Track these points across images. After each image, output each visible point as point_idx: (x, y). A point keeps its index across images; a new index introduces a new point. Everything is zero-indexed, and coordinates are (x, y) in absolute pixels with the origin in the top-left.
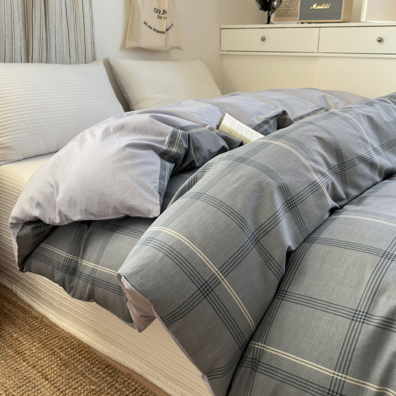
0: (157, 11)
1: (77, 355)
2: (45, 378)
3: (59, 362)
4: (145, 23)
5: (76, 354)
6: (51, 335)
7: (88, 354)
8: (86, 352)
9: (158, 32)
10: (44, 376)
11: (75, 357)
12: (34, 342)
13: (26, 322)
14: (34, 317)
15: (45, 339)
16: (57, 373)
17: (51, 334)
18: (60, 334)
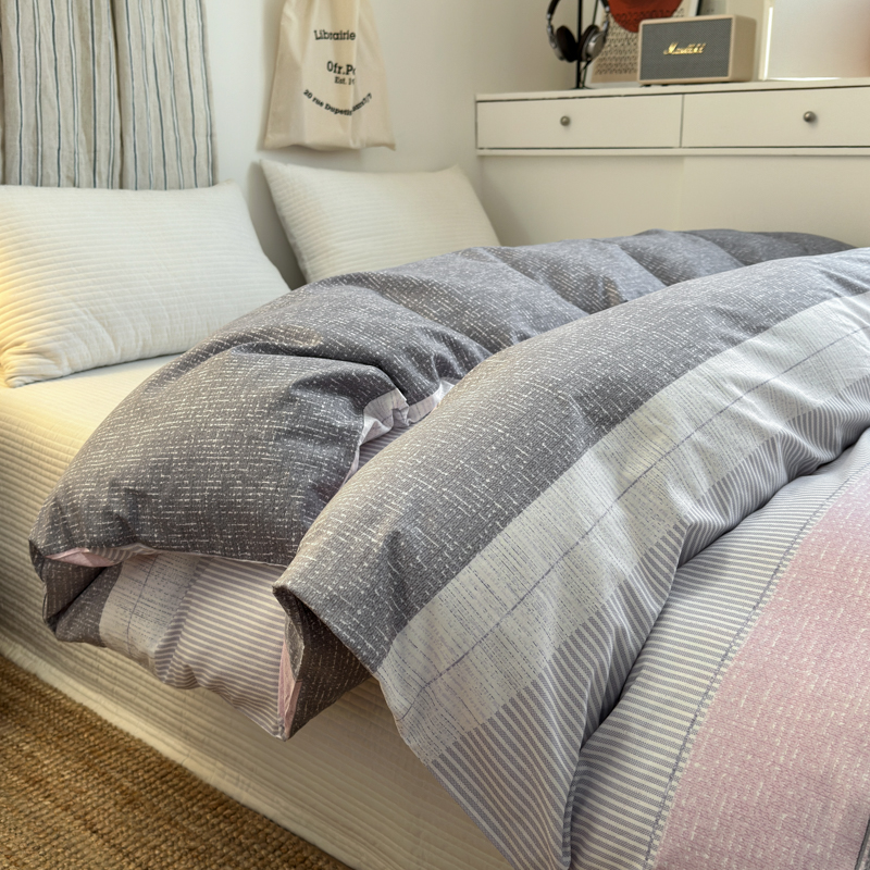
0: (334, 67)
1: (158, 782)
2: (90, 829)
3: (119, 798)
4: (308, 94)
5: (155, 781)
6: (101, 745)
7: (181, 780)
8: (176, 776)
9: (337, 111)
10: (88, 826)
11: (153, 786)
12: (67, 759)
13: (49, 721)
14: (66, 712)
15: (91, 753)
16: (115, 818)
17: (102, 742)
18: (121, 742)
